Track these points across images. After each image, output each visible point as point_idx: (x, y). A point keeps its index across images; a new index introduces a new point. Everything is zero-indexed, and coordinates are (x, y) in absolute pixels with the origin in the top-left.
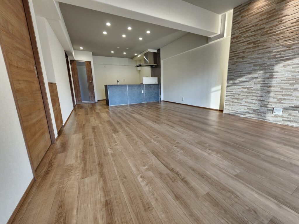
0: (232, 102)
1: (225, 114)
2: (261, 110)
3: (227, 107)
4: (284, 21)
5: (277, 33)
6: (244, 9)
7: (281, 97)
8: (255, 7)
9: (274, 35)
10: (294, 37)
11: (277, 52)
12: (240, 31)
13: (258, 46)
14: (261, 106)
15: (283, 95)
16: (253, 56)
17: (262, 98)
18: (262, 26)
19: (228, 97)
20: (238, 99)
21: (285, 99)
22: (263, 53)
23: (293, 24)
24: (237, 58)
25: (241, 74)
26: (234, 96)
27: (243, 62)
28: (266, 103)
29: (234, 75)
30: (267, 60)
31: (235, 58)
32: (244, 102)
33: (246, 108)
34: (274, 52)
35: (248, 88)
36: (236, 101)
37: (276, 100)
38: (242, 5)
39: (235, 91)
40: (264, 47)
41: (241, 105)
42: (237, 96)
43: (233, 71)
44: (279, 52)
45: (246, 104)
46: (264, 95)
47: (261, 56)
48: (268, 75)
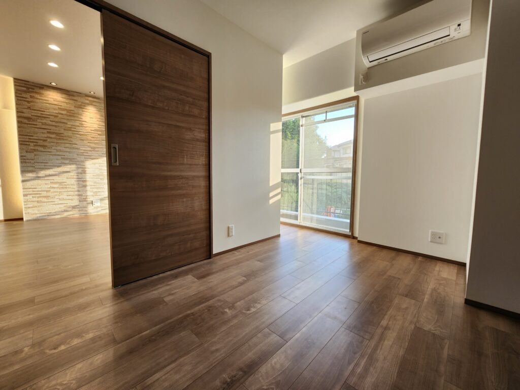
0: (38, 202)
1: (28, 221)
2: (81, 205)
3: (30, 211)
4: (85, 126)
5: (80, 133)
6: (33, 89)
8: (50, 97)
9: (79, 134)
10: (96, 142)
11: (84, 150)
12: (32, 112)
13: (63, 139)
14: (80, 201)
15: (97, 188)
16: (59, 148)
17: (80, 193)
18: (65, 121)
19: (29, 197)
20: (47, 197)
22: (71, 148)
23: (93, 132)
24: (35, 145)
25: (45, 166)
26: (40, 194)
27: (46, 152)
28: (84, 197)
29: (34, 167)
30: (76, 155)
31: (32, 144)
32: (58, 200)
33: (62, 206)
34: (82, 150)
35: (60, 183)
36: (45, 200)
37: (92, 193)
38: (28, 82)
39: (40, 187)
40: (71, 142)
41: (54, 204)
42: (44, 194)
43: (32, 161)
44: (86, 150)
45: (61, 202)
46: (80, 189)
47: (68, 150)
48: (80, 170)
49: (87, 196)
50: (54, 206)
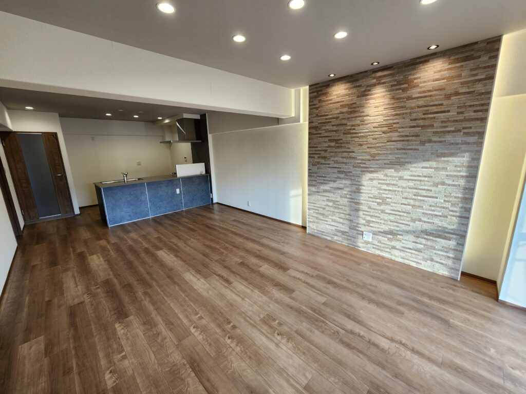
0: (317, 218)
1: (309, 234)
2: (350, 234)
3: (311, 225)
4: (366, 122)
5: (360, 135)
6: (321, 91)
7: (368, 218)
8: (334, 93)
9: (357, 137)
11: (362, 160)
12: (319, 120)
13: (341, 147)
14: (350, 228)
15: (371, 216)
16: (336, 159)
17: (352, 218)
18: (344, 122)
19: (311, 211)
20: (323, 215)
21: (373, 222)
22: (347, 158)
23: (376, 129)
24: (319, 157)
25: (324, 180)
26: (318, 210)
27: (326, 164)
28: (355, 225)
29: (316, 181)
30: (352, 167)
31: (316, 156)
32: (331, 220)
33: (334, 228)
34: (359, 159)
35: (334, 202)
36: (321, 217)
37: (364, 221)
38: (318, 84)
39: (319, 203)
40: (348, 150)
41: (326, 224)
42: (321, 211)
43: (315, 175)
44: (363, 160)
45: (333, 224)
46: (352, 213)
47: (345, 160)
48: (354, 188)
49: (358, 224)
50: (327, 226)
